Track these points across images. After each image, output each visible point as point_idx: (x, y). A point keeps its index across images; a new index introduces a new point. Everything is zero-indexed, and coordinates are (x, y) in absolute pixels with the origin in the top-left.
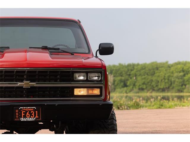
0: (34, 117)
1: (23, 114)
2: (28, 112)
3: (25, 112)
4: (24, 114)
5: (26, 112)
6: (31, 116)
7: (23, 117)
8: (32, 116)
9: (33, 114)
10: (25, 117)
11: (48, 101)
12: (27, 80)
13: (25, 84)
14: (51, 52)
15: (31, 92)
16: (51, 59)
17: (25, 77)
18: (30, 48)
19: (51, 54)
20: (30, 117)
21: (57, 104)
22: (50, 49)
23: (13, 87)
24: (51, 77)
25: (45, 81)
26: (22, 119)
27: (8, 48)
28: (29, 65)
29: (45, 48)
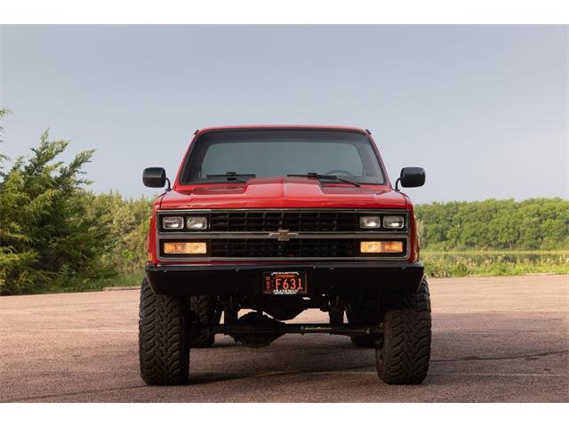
0: (296, 288)
1: (277, 284)
2: (286, 280)
3: (281, 280)
4: (279, 284)
5: (283, 280)
6: (291, 287)
7: (277, 288)
8: (293, 287)
9: (294, 284)
10: (281, 288)
11: (317, 261)
12: (284, 228)
13: (281, 234)
14: (322, 183)
15: (291, 247)
16: (323, 194)
17: (281, 222)
18: (289, 176)
19: (323, 185)
20: (289, 288)
21: (332, 267)
22: (321, 177)
23: (262, 240)
24: (324, 223)
25: (313, 229)
26: (276, 292)
27: (254, 176)
28: (288, 203)
29: (313, 176)
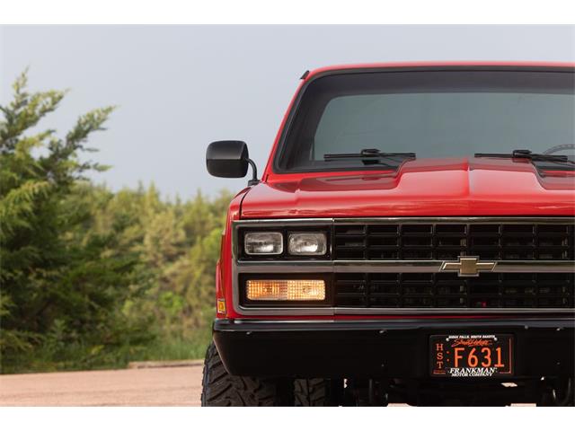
0: (492, 366)
1: (457, 357)
2: (474, 349)
3: (463, 349)
4: (461, 357)
5: (468, 349)
6: (483, 364)
7: (456, 365)
8: (487, 363)
9: (488, 357)
10: (463, 364)
11: (534, 316)
12: (469, 254)
13: (465, 265)
14: (540, 169)
15: (483, 289)
16: (540, 190)
17: (463, 243)
18: (478, 155)
19: (542, 173)
20: (479, 366)
21: (559, 325)
22: (538, 158)
23: (428, 275)
24: (544, 245)
25: (523, 255)
26: (456, 372)
27: (412, 156)
28: (477, 207)
29: (523, 157)
